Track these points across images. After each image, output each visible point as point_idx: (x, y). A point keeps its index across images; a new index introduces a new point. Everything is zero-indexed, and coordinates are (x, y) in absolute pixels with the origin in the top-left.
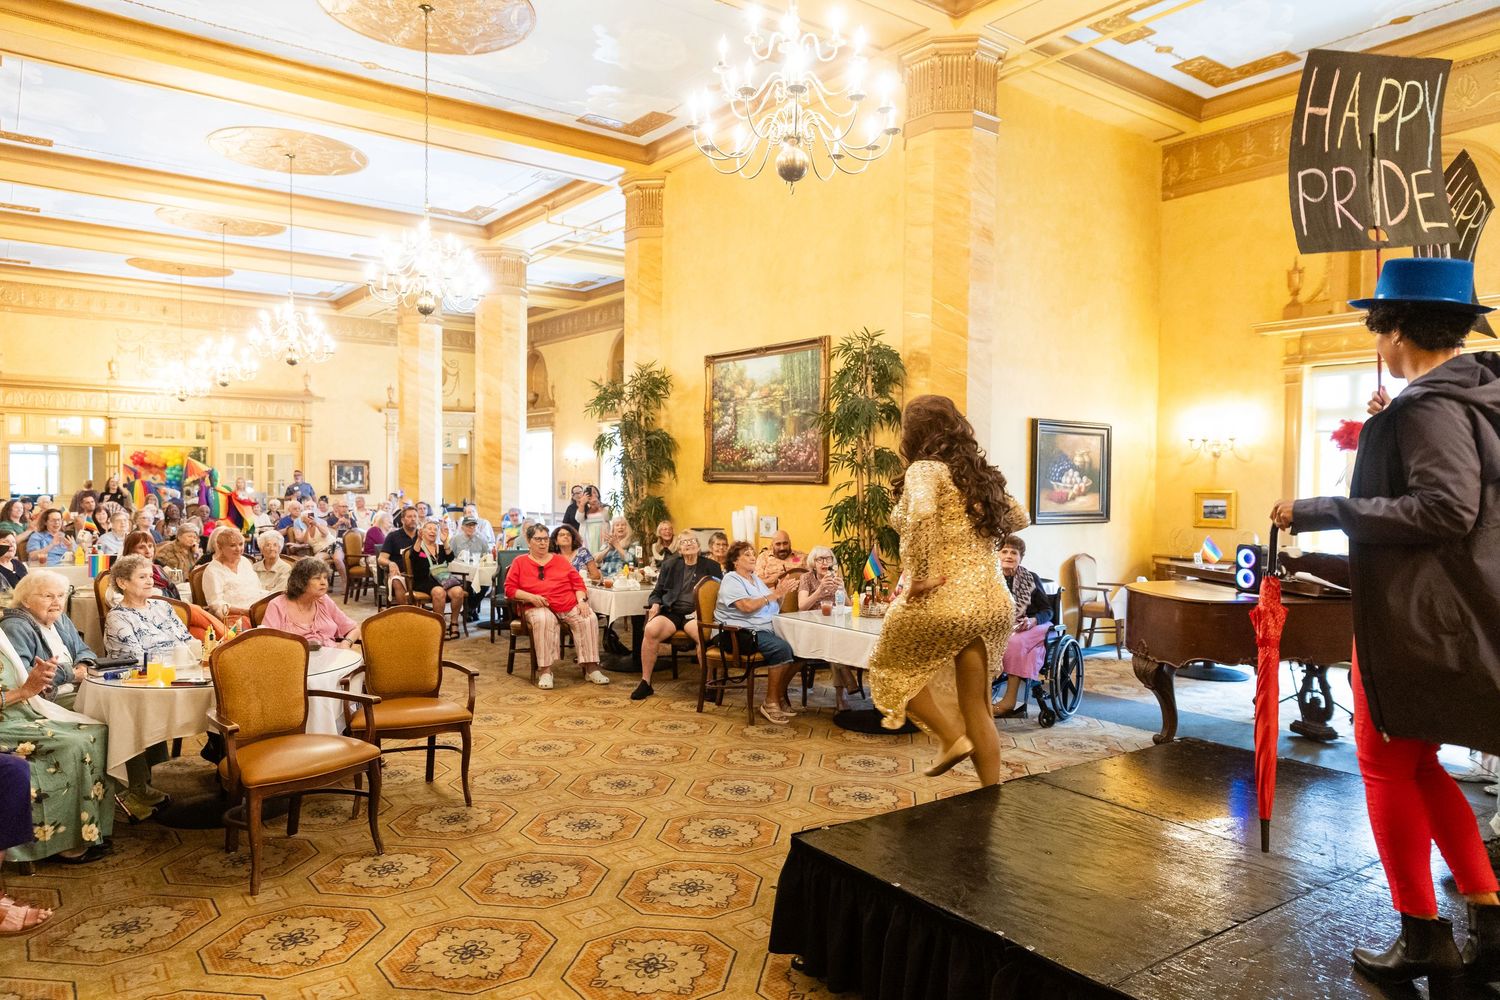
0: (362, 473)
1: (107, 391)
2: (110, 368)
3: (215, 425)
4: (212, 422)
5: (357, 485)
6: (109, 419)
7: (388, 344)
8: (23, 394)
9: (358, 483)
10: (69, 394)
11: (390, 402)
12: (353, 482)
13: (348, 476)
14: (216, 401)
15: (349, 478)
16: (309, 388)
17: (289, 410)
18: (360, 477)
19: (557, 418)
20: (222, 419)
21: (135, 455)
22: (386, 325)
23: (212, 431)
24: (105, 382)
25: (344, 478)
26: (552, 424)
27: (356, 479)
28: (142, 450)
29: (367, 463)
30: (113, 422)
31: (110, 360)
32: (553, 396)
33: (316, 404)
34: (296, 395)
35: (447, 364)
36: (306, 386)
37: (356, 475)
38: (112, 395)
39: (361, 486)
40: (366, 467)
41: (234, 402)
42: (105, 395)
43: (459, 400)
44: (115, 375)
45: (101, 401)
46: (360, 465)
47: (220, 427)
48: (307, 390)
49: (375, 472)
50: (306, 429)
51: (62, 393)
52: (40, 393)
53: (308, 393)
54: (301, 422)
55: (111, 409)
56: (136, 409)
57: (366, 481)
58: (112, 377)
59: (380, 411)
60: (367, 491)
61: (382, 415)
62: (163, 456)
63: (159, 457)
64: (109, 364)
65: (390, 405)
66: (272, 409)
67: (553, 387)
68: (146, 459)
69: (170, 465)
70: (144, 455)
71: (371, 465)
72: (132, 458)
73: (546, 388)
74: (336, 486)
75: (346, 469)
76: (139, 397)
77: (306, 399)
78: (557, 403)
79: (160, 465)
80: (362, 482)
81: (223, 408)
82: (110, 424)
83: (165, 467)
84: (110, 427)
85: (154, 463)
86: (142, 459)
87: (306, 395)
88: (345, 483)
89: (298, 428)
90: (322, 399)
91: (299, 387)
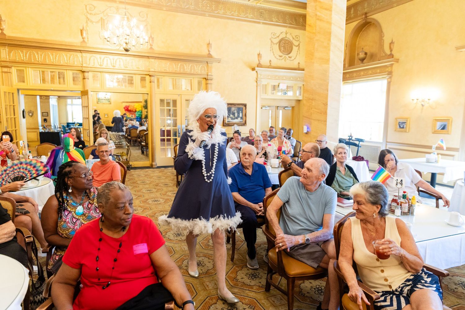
0: (242, 112)
1: (81, 51)
2: (82, 35)
3: (152, 78)
4: (150, 76)
5: (239, 120)
6: (83, 72)
7: (259, 23)
8: (22, 52)
9: (239, 119)
10: (55, 53)
11: (259, 63)
12: (237, 118)
13: (234, 114)
14: (153, 60)
15: (234, 116)
16: (211, 53)
17: (199, 69)
18: (241, 115)
19: (396, 68)
20: (156, 74)
21: (126, 107)
22: (259, 9)
23: (150, 82)
24: (79, 45)
25: (231, 116)
26: (390, 73)
27: (238, 116)
28: (128, 104)
29: (245, 105)
30: (86, 74)
31: (82, 28)
32: (391, 51)
33: (215, 65)
34: (203, 57)
35: (293, 38)
36: (209, 51)
37: (239, 113)
38: (84, 55)
39: (241, 120)
40: (244, 108)
41: (164, 62)
42: (79, 54)
43: (299, 63)
44: (86, 40)
45: (76, 59)
46: (241, 106)
47: (154, 79)
48: (209, 54)
49: (250, 111)
50: (209, 82)
51: (49, 52)
52: (34, 52)
53: (210, 56)
54: (206, 77)
55: (84, 65)
56: (100, 65)
57: (244, 117)
58: (84, 41)
59: (253, 69)
60: (244, 124)
61: (254, 72)
62: (135, 107)
63: (134, 107)
64: (81, 31)
65: (259, 65)
66: (188, 67)
67: (392, 43)
68: (129, 109)
69: (137, 110)
70: (129, 107)
71: (247, 107)
72: (124, 108)
73: (381, 45)
74: (226, 121)
75: (233, 109)
76: (103, 56)
77: (208, 60)
78: (396, 55)
79: (134, 110)
80: (242, 118)
81: (156, 66)
82: (84, 76)
83: (136, 111)
84: (84, 79)
85: (132, 110)
86: (128, 108)
87: (208, 57)
88: (232, 119)
89: (204, 82)
90: (219, 61)
91: (205, 52)
